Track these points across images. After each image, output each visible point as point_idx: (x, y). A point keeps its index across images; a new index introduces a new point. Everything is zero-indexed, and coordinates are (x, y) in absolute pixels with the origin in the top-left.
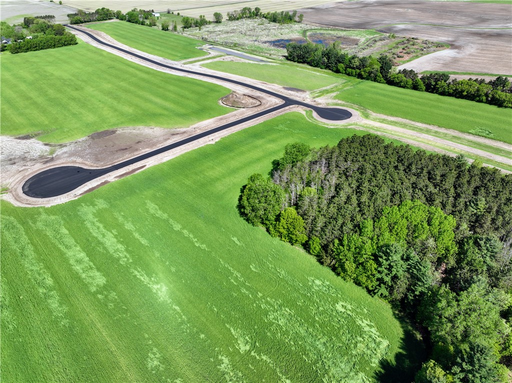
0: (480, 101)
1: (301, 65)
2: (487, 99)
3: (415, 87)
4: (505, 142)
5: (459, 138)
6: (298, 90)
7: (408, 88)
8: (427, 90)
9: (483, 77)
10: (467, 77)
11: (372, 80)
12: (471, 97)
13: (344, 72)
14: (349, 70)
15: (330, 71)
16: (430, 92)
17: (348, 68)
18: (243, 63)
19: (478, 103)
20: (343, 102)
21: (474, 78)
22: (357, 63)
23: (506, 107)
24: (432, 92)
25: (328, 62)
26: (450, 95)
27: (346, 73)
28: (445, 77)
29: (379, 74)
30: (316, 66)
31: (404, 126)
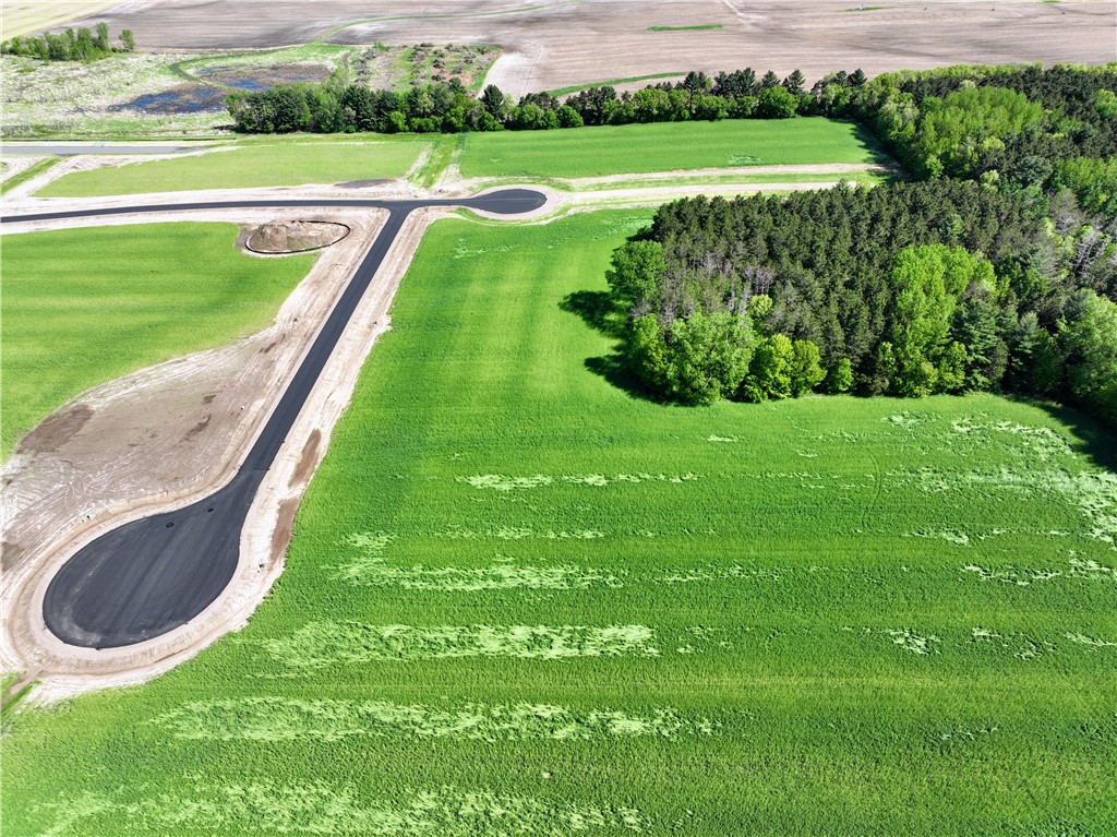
0: (680, 118)
1: (289, 136)
2: (691, 113)
3: (565, 122)
4: (784, 164)
5: (731, 177)
6: (377, 182)
7: (553, 127)
8: (587, 123)
9: (666, 80)
10: (642, 85)
11: (475, 130)
12: (664, 116)
13: (407, 128)
14: (417, 121)
15: (373, 134)
16: (593, 125)
17: (412, 116)
18: (145, 164)
19: (678, 124)
20: (494, 179)
21: (654, 82)
22: (427, 102)
23: (720, 119)
24: (598, 124)
25: (358, 114)
26: (630, 120)
27: (412, 129)
28: (607, 93)
29: (487, 114)
30: (331, 131)
31: (641, 184)
